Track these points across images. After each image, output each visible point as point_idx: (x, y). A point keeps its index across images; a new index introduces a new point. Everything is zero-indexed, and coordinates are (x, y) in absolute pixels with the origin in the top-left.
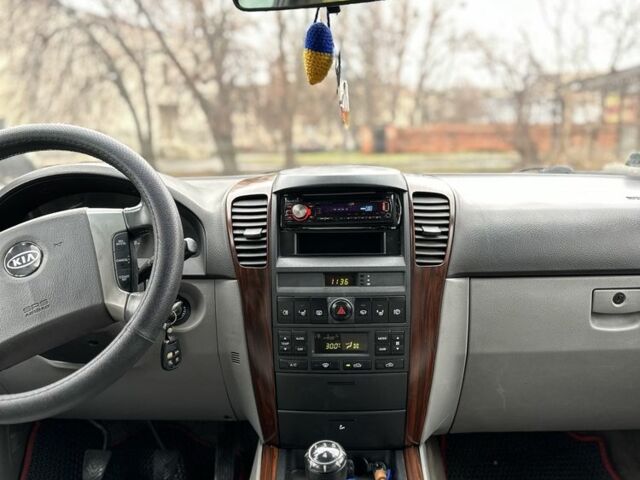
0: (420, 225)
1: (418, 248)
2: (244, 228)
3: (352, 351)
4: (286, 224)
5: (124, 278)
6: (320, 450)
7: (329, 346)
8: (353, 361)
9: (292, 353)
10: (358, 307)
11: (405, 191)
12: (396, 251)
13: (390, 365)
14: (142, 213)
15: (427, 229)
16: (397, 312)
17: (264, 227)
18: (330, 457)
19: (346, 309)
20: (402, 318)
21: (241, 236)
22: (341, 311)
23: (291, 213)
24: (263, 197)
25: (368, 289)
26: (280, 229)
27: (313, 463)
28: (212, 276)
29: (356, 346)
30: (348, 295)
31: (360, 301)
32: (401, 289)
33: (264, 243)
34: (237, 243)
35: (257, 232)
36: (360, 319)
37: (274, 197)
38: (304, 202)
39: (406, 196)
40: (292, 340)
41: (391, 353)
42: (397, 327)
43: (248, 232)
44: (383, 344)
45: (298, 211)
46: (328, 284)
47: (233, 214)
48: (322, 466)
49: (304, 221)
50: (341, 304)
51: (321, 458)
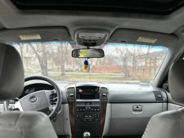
0: (102, 93)
1: (102, 98)
2: (70, 94)
3: (90, 117)
4: (78, 93)
5: (52, 103)
6: (86, 133)
7: (85, 116)
8: (90, 119)
9: (79, 118)
10: (91, 109)
11: (99, 87)
12: (98, 98)
13: (97, 120)
14: (55, 91)
15: (103, 94)
16: (98, 110)
17: (74, 94)
18: (88, 134)
19: (89, 109)
20: (99, 111)
21: (69, 95)
22: (88, 109)
23: (79, 91)
24: (74, 88)
25: (93, 105)
26: (77, 94)
27: (85, 135)
28: (63, 103)
29: (91, 116)
30: (89, 106)
31: (92, 107)
32: (99, 105)
33: (74, 96)
34: (68, 97)
35: (73, 94)
36: (92, 111)
37: (76, 88)
38: (81, 89)
39: (100, 88)
40: (79, 115)
41: (97, 117)
42: (98, 113)
43: (71, 95)
44: (95, 116)
45: (80, 91)
46: (86, 104)
47: (68, 91)
48: (86, 136)
49: (81, 92)
50: (88, 108)
51: (86, 134)
